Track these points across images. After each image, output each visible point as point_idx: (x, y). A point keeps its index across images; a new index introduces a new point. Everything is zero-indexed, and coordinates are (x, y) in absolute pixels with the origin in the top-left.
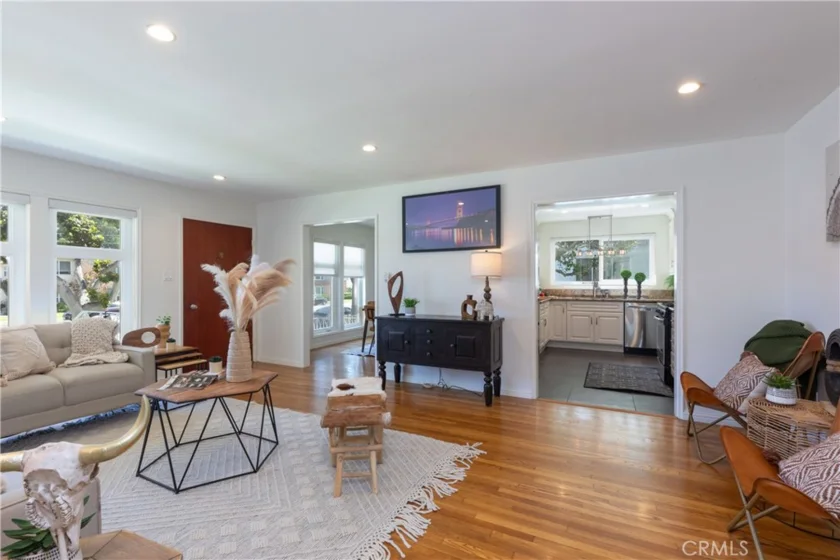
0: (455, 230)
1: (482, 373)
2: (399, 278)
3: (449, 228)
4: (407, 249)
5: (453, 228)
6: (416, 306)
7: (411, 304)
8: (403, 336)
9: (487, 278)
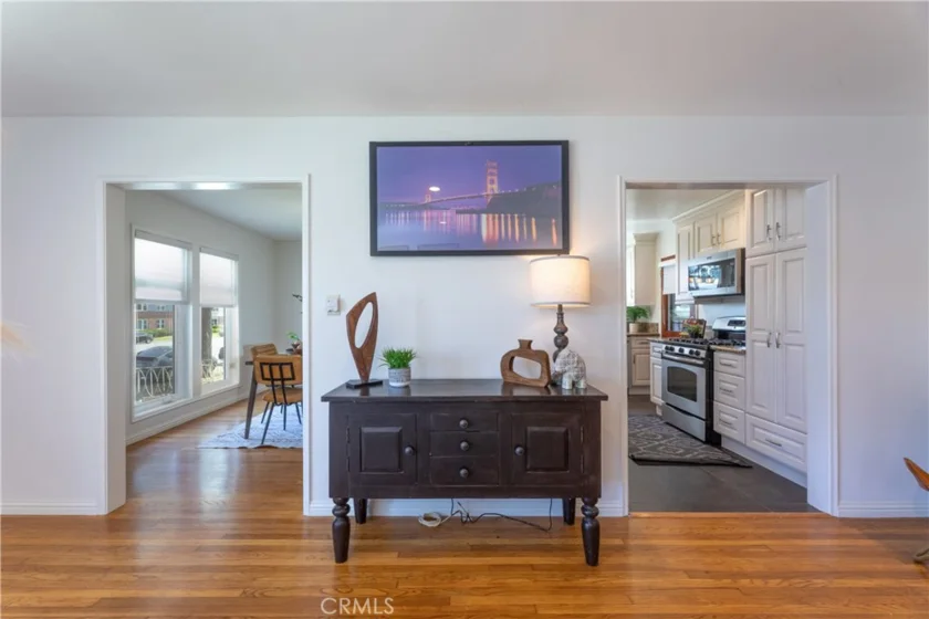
2: (369, 307)
3: (471, 212)
7: (400, 360)
8: (399, 435)
9: (560, 307)
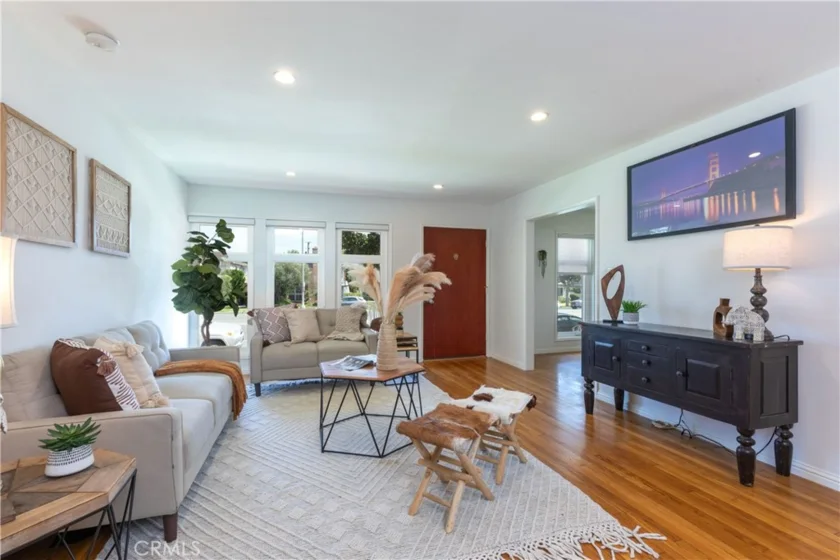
0: (706, 200)
1: (735, 427)
2: (618, 274)
3: (695, 198)
4: (634, 235)
5: (701, 198)
6: (640, 311)
7: (632, 308)
8: (613, 349)
9: (758, 271)
